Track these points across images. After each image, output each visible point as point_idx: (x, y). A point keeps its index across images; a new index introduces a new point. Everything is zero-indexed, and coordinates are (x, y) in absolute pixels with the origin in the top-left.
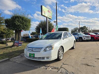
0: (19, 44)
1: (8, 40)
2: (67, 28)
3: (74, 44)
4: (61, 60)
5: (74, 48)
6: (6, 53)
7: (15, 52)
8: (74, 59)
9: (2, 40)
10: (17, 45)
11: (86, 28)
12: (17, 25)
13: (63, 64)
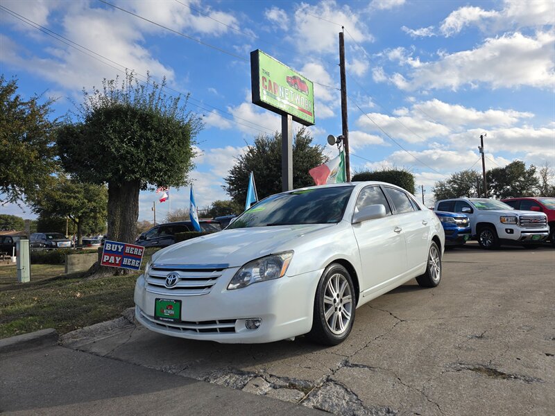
0: (125, 261)
1: (87, 243)
2: (411, 176)
4: (341, 341)
5: (436, 279)
6: (50, 305)
7: (99, 298)
8: (420, 338)
9: (56, 246)
10: (115, 264)
11: (523, 174)
12: (114, 158)
13: (346, 363)
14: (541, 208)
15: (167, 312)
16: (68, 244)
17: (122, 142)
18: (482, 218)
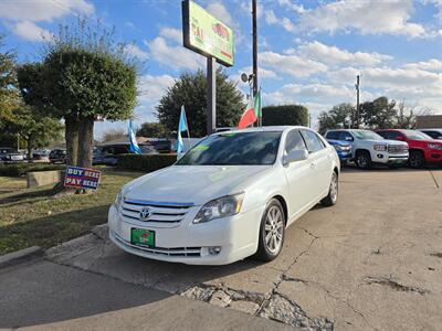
0: (85, 183)
1: (37, 157)
2: (302, 108)
3: (334, 185)
4: (275, 257)
5: (334, 200)
6: (28, 222)
7: (69, 216)
8: (334, 254)
9: (10, 159)
10: (76, 185)
12: (73, 96)
13: (284, 277)
14: (403, 138)
15: (142, 240)
16: (21, 157)
17: (79, 82)
18: (360, 145)
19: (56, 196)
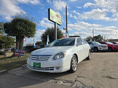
0: (20, 54)
1: (7, 50)
3: (90, 54)
4: (75, 71)
5: (90, 58)
7: (16, 63)
8: (92, 71)
10: (18, 55)
11: (100, 37)
13: (78, 76)
14: (106, 44)
15: (37, 66)
16: (3, 50)
17: (20, 27)
18: (95, 46)
19: (12, 58)
